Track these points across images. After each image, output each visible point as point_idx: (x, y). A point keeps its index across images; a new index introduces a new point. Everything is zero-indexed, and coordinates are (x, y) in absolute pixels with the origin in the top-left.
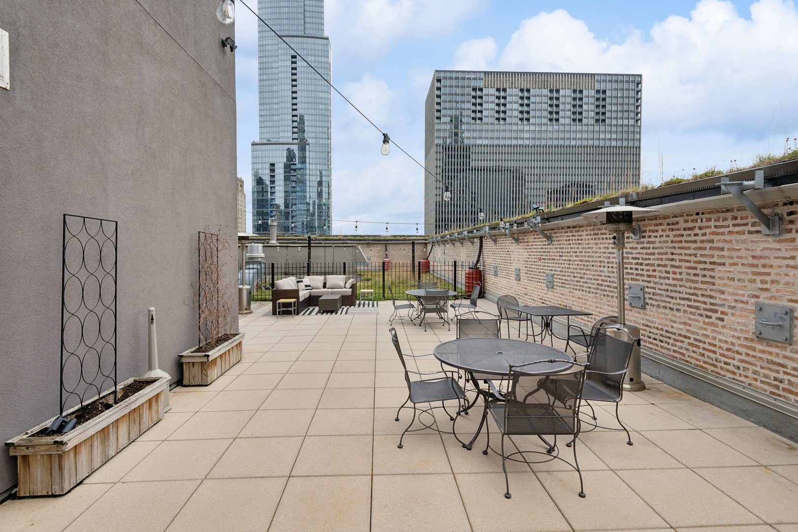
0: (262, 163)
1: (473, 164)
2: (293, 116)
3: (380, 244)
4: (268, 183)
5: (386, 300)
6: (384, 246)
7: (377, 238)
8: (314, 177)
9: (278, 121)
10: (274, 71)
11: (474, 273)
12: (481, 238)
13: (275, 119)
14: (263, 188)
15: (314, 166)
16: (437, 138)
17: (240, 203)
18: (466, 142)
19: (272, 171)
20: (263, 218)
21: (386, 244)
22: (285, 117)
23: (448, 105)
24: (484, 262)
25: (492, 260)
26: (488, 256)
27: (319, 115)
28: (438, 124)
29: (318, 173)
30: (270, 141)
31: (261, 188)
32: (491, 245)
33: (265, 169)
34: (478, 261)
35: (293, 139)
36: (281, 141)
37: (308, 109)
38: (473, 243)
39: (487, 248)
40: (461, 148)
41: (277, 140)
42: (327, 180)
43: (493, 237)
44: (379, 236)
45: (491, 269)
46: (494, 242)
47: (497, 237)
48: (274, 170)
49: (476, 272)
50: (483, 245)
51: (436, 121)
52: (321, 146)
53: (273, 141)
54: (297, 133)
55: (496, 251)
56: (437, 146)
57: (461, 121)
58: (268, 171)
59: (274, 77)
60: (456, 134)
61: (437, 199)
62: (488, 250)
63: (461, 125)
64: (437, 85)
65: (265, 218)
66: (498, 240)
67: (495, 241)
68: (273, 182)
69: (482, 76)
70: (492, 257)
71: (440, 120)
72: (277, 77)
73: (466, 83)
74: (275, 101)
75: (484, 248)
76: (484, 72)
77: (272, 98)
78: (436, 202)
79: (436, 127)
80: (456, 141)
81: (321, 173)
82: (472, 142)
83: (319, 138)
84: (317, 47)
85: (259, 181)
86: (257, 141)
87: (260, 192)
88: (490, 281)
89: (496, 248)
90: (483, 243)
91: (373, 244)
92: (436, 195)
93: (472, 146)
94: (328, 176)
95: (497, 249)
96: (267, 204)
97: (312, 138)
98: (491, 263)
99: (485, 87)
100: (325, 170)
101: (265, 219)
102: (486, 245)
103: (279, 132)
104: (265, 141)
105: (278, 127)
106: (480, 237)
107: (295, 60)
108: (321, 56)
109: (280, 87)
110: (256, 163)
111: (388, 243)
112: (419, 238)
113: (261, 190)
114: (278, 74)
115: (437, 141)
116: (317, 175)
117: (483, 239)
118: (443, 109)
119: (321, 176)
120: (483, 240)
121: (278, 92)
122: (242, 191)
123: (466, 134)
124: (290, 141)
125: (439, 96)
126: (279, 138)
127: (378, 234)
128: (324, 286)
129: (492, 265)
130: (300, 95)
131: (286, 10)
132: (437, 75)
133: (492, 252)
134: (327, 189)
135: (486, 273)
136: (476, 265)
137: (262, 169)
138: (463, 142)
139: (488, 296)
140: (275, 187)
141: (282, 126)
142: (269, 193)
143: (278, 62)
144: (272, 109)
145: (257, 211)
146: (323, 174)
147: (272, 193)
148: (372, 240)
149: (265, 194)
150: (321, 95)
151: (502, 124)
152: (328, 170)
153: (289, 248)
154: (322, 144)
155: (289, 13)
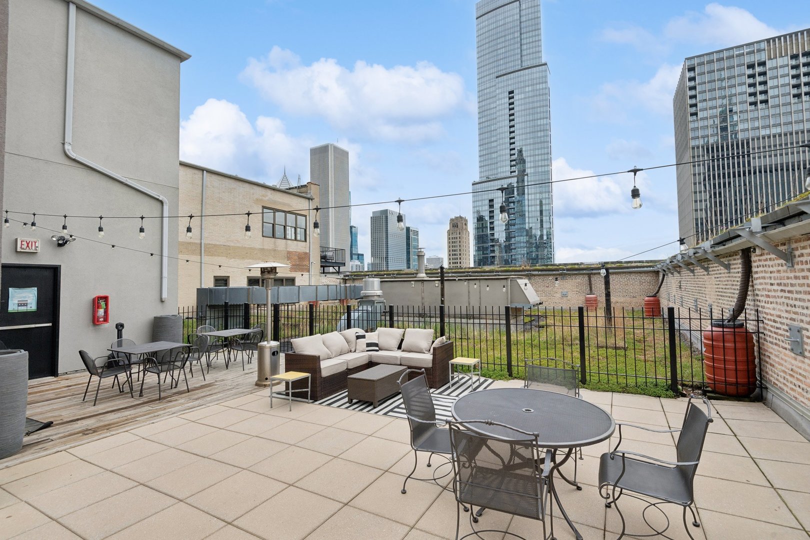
0: (482, 200)
1: (756, 163)
2: (511, 150)
3: (581, 274)
4: (487, 218)
5: (515, 378)
6: (586, 277)
7: (576, 266)
8: (533, 207)
9: (497, 158)
10: (492, 111)
11: (729, 337)
12: (746, 254)
13: (493, 157)
14: (482, 224)
15: (533, 196)
16: (693, 138)
17: (465, 241)
18: (740, 136)
19: (491, 206)
20: (483, 252)
21: (589, 275)
22: (504, 152)
23: (708, 96)
24: (757, 311)
25: (785, 308)
26: (768, 296)
27: (538, 143)
28: (694, 121)
29: (538, 202)
30: (489, 178)
31: (481, 224)
32: (775, 269)
33: (485, 205)
34: (740, 307)
35: (511, 172)
36: (499, 176)
37: (526, 139)
38: (728, 267)
39: (764, 278)
40: (732, 145)
41: (496, 176)
42: (547, 208)
43: (781, 248)
44: (582, 264)
45: (780, 332)
46: (786, 260)
47: (794, 246)
48: (493, 205)
49: (734, 334)
50: (754, 270)
51: (690, 118)
52: (541, 174)
53: (492, 177)
54: (515, 166)
55: (792, 285)
56: (693, 148)
57: (731, 111)
58: (487, 208)
59: (492, 117)
60: (724, 129)
61: (697, 215)
62: (769, 281)
63: (731, 116)
64: (689, 75)
65: (485, 252)
66: (797, 253)
67: (789, 258)
68: (491, 217)
69: (764, 45)
70: (779, 300)
71: (697, 116)
72: (495, 116)
73: (736, 61)
74: (493, 139)
75: (755, 276)
76: (766, 40)
77: (491, 137)
78: (697, 220)
79: (691, 126)
80: (724, 138)
81: (541, 202)
82: (751, 134)
83: (539, 166)
84: (535, 76)
85: (480, 219)
86: (477, 180)
87: (480, 228)
88: (780, 364)
89: (792, 275)
90: (754, 264)
91: (569, 275)
92: (696, 210)
93: (753, 139)
94: (549, 204)
95: (796, 278)
96: (487, 239)
97: (531, 168)
98: (780, 317)
99: (770, 59)
100: (546, 198)
101: (485, 254)
102: (760, 269)
103: (497, 168)
104: (484, 179)
105: (497, 163)
106: (743, 250)
107: (512, 95)
108: (539, 84)
109: (498, 126)
110: (476, 201)
111: (592, 274)
112: (645, 264)
113: (481, 226)
114: (496, 113)
115: (693, 143)
116: (537, 205)
117: (753, 255)
118: (700, 101)
119: (541, 204)
120: (753, 258)
121: (496, 130)
122: (466, 229)
123: (740, 126)
124: (508, 174)
125: (693, 88)
126: (497, 174)
127: (579, 262)
128: (399, 347)
129: (785, 321)
130: (518, 128)
131: (503, 50)
132: (688, 63)
133: (780, 288)
134: (548, 218)
135: (765, 340)
136: (734, 317)
137: (482, 206)
138: (736, 137)
139: (775, 400)
140: (494, 222)
141: (500, 161)
142: (489, 228)
143: (495, 102)
144: (491, 148)
145: (478, 247)
146: (544, 202)
147: (492, 229)
148: (568, 270)
149: (484, 230)
150: (539, 122)
151: (805, 102)
152: (549, 198)
153: (425, 282)
154: (542, 172)
155: (506, 52)
